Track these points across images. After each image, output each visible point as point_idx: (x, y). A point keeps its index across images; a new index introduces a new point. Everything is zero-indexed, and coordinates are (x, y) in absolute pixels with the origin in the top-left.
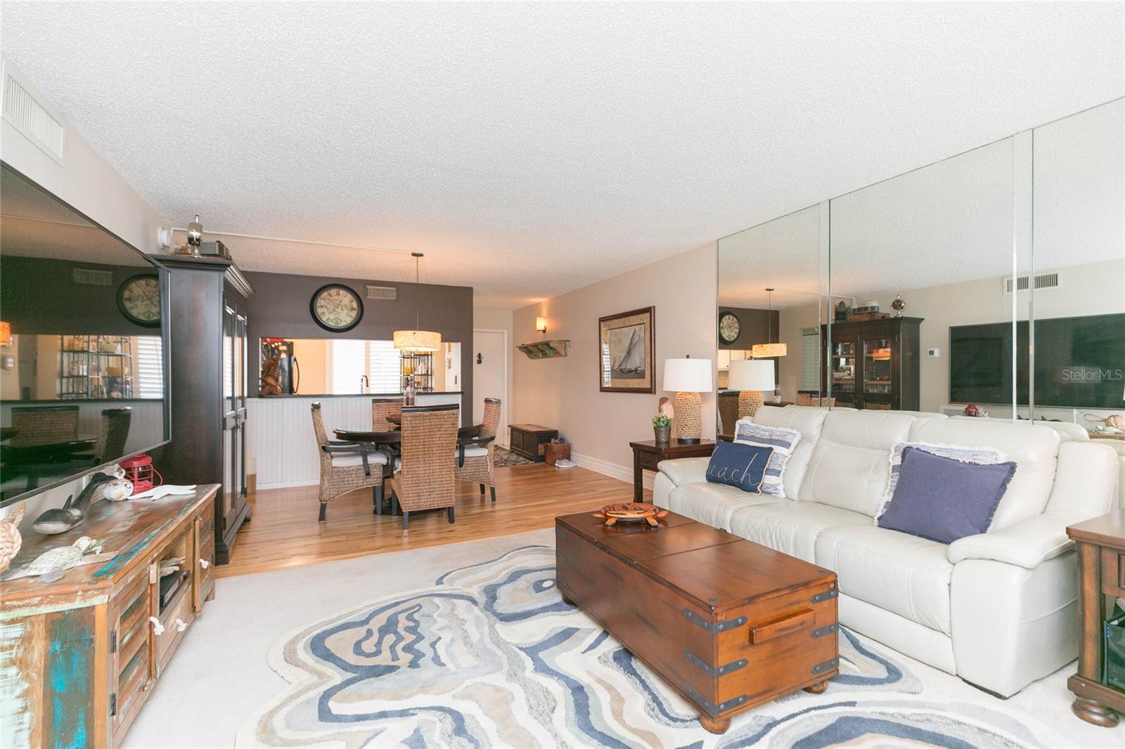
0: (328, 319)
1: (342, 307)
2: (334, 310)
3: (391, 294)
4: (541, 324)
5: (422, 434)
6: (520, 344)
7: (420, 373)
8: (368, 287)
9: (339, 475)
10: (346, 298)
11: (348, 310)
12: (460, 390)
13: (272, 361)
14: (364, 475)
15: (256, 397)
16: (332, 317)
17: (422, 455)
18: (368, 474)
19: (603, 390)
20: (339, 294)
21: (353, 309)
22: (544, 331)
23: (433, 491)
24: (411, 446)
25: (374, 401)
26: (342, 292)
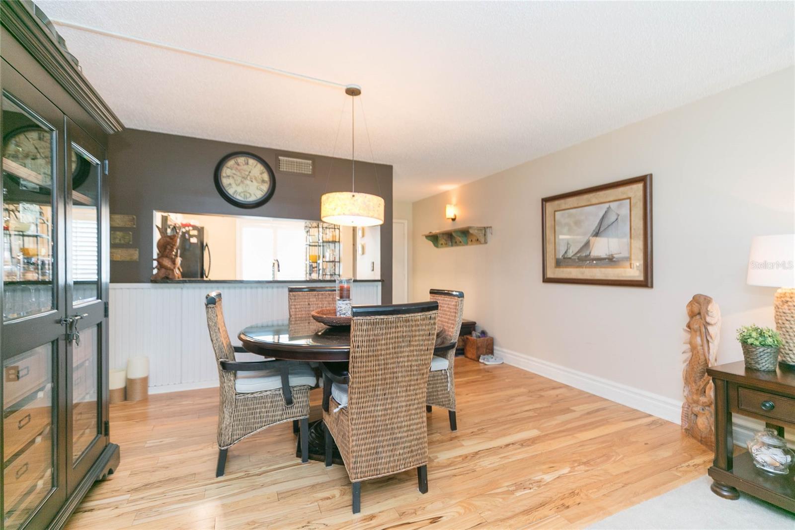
0: (236, 191)
1: (251, 178)
2: (242, 182)
3: (306, 167)
4: (451, 211)
5: (383, 352)
6: (427, 233)
7: (327, 260)
8: (280, 157)
9: (247, 405)
10: (256, 169)
11: (258, 183)
12: (379, 278)
13: (168, 239)
14: (284, 402)
15: (148, 282)
16: (240, 189)
17: (382, 384)
18: (289, 402)
19: (546, 280)
20: (247, 164)
21: (263, 181)
22: (454, 220)
23: (398, 444)
24: (366, 371)
25: (291, 290)
26: (252, 161)
